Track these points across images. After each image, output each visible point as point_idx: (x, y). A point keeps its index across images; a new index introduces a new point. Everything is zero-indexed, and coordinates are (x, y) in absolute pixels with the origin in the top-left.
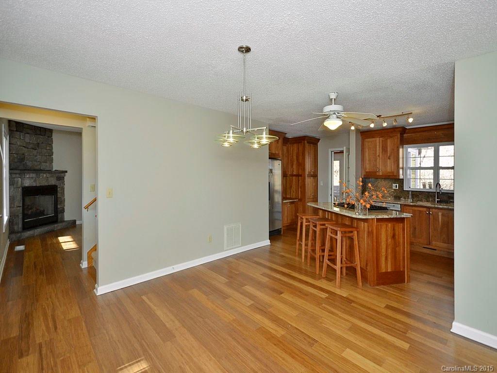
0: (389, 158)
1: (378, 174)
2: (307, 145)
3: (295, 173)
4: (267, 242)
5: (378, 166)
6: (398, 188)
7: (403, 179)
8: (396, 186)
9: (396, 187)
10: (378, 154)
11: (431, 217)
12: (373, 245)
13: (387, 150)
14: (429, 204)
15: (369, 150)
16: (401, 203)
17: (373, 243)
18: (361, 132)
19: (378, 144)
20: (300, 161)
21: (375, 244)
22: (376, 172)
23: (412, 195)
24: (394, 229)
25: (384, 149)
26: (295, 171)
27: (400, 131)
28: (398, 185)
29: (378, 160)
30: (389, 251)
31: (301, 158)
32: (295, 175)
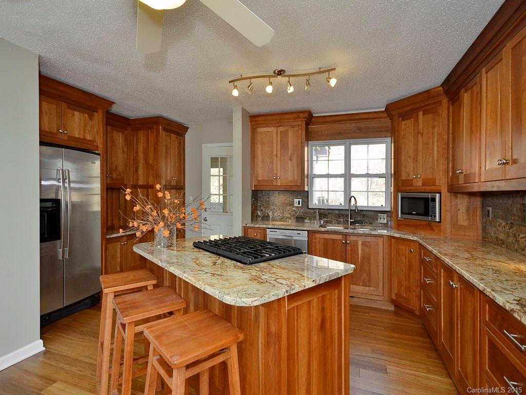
0: (291, 160)
1: (275, 183)
2: (163, 134)
3: (141, 183)
4: (38, 346)
5: (275, 172)
6: (301, 205)
7: (308, 191)
8: (299, 202)
9: (299, 204)
10: (275, 153)
11: (349, 248)
12: (280, 373)
13: (288, 148)
14: (339, 228)
15: (262, 146)
16: (308, 229)
17: (279, 366)
18: (250, 116)
19: (275, 136)
20: (151, 162)
21: (284, 367)
22: (272, 181)
23: (320, 214)
24: (323, 309)
25: (284, 145)
26: (141, 178)
27: (305, 118)
28: (301, 200)
29: (275, 162)
30: (315, 365)
31: (151, 155)
32: (142, 187)
